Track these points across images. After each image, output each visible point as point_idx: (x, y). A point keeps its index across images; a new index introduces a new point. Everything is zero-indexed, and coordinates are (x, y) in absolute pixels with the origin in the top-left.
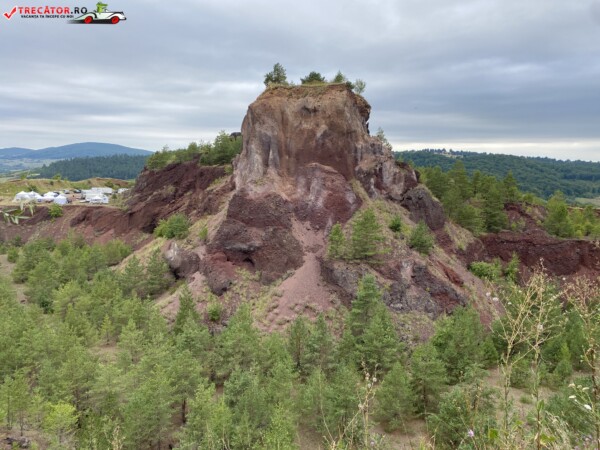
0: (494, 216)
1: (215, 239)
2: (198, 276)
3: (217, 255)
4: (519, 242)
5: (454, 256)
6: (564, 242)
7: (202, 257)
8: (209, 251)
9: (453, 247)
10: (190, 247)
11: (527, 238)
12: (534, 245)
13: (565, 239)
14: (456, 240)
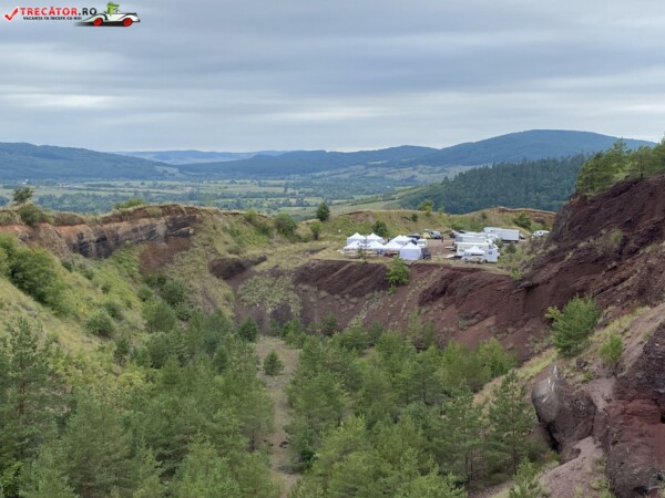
1: (636, 367)
2: (589, 448)
3: (636, 404)
7: (601, 404)
8: (620, 393)
10: (581, 377)
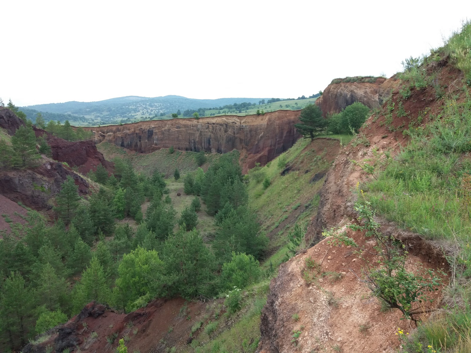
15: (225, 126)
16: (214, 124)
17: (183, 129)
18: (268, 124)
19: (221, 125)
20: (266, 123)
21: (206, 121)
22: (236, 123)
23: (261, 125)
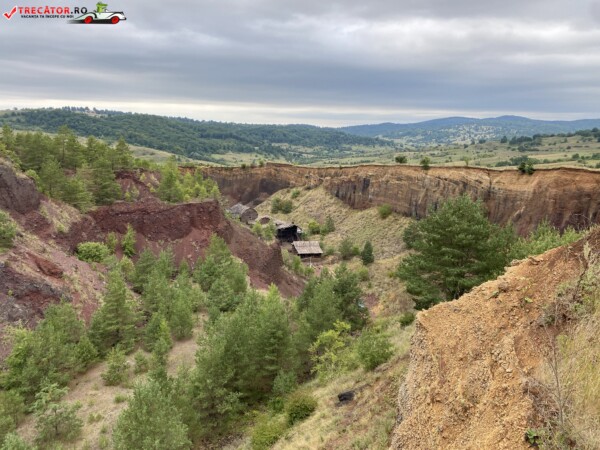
0: (105, 187)
4: (134, 211)
5: (51, 242)
6: (175, 207)
9: (50, 231)
11: (142, 207)
12: (148, 213)
13: (176, 204)
14: (55, 221)
15: (461, 185)
16: (446, 179)
17: (406, 182)
18: (534, 193)
19: (456, 183)
20: (532, 190)
21: (438, 173)
22: (481, 183)
23: (523, 193)
